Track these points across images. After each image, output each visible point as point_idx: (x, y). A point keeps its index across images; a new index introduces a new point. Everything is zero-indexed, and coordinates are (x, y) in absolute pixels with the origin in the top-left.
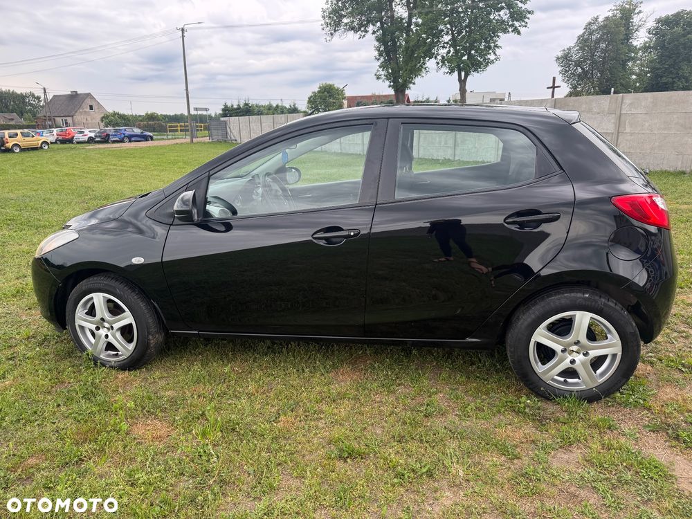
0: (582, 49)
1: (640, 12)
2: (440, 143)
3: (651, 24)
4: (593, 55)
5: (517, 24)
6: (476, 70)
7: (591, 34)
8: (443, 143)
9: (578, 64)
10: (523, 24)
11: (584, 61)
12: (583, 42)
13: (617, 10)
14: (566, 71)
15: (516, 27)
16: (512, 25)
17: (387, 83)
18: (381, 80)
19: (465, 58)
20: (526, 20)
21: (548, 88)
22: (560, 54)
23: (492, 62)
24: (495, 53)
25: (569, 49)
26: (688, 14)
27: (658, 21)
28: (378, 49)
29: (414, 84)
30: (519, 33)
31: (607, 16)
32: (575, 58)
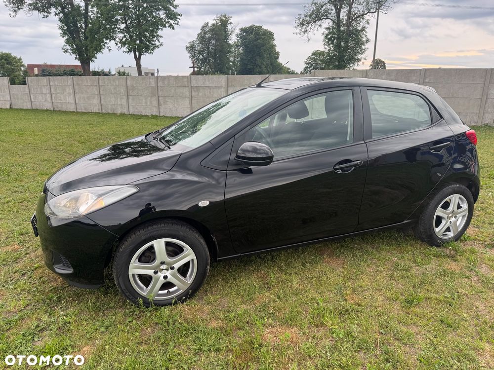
0: (201, 42)
1: (231, 23)
2: (146, 103)
3: (238, 31)
4: (208, 48)
5: (171, 22)
6: (147, 51)
7: (205, 33)
8: (149, 103)
9: (200, 53)
10: (176, 22)
11: (203, 51)
12: (202, 38)
13: (218, 20)
14: (194, 57)
15: (171, 24)
16: (168, 22)
17: (74, 56)
18: (68, 54)
19: (138, 42)
20: (178, 20)
21: (190, 67)
22: (188, 45)
23: (158, 47)
24: (158, 41)
25: (193, 42)
26: (256, 27)
27: (242, 30)
28: (61, 28)
29: (96, 58)
30: (173, 28)
31: (213, 23)
32: (198, 48)
